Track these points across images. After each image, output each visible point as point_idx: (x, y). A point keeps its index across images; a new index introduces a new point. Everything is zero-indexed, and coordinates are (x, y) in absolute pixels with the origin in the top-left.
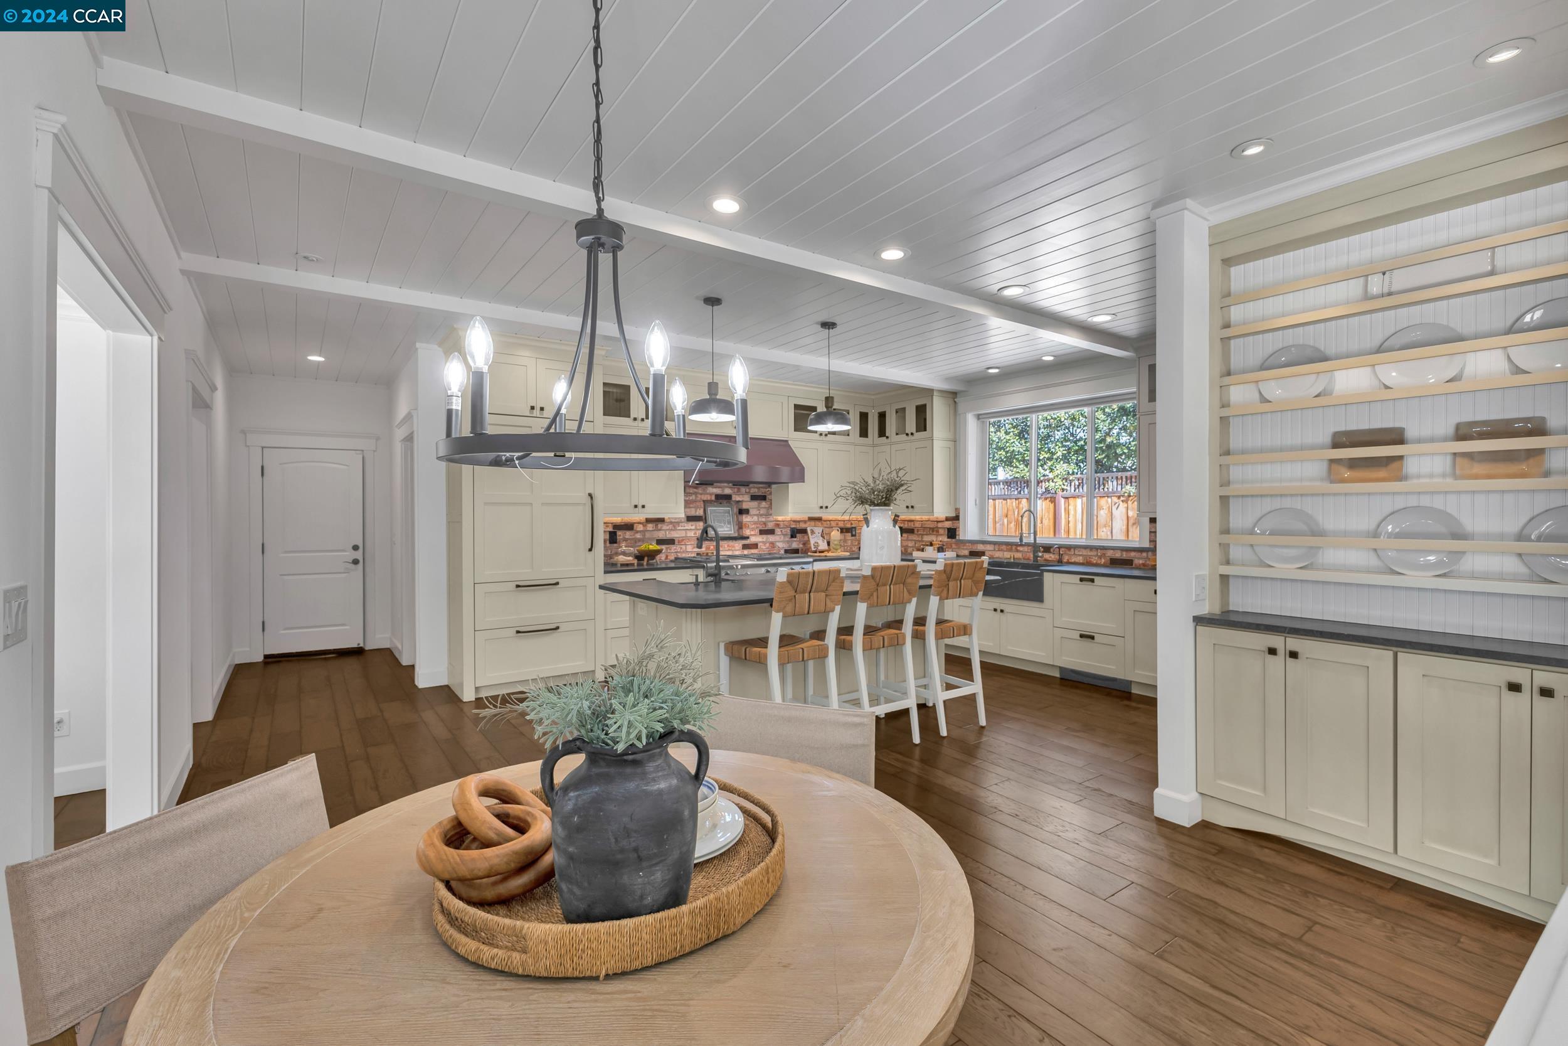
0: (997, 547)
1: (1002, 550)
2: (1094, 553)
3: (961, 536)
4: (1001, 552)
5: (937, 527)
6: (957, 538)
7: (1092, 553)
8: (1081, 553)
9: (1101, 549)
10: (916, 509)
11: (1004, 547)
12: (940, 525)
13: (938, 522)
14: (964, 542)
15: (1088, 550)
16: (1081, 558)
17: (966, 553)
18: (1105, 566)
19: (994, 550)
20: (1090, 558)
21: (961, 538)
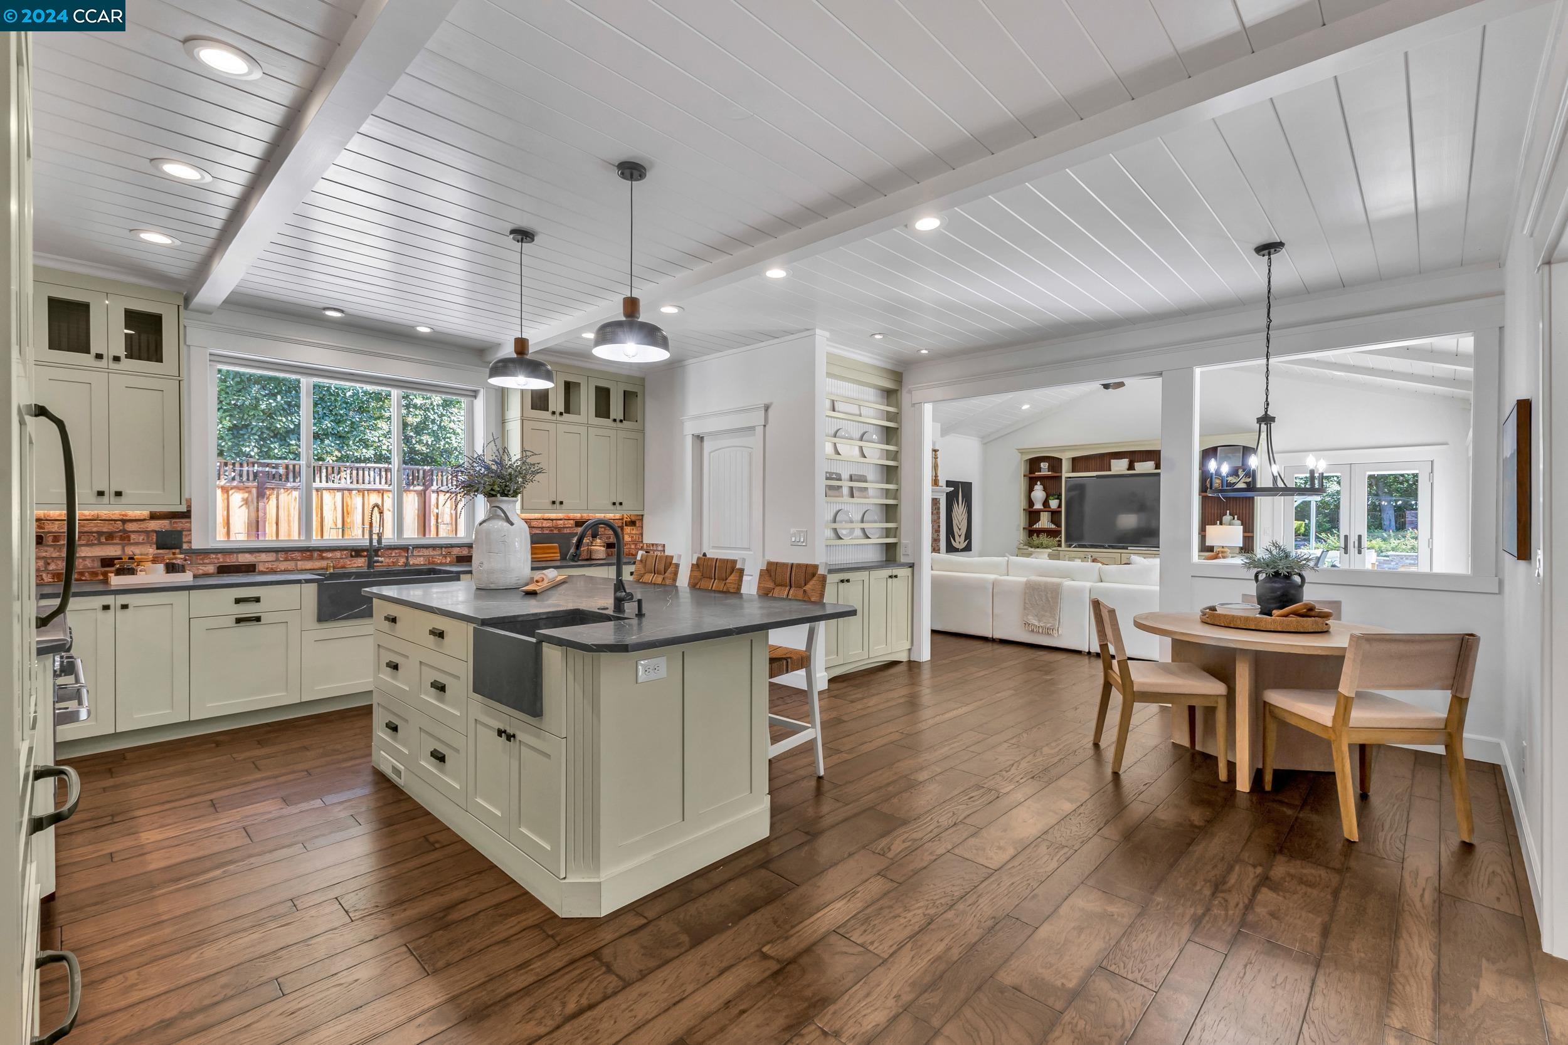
0: (281, 556)
1: (293, 559)
2: (438, 552)
3: (197, 542)
4: (288, 563)
5: (124, 531)
6: (185, 546)
7: (435, 553)
8: (421, 554)
9: (445, 547)
10: (123, 499)
11: (297, 555)
12: (130, 527)
13: (124, 521)
14: (205, 553)
15: (431, 549)
16: (422, 559)
17: (211, 569)
18: (451, 564)
19: (277, 560)
20: (433, 558)
21: (193, 548)
